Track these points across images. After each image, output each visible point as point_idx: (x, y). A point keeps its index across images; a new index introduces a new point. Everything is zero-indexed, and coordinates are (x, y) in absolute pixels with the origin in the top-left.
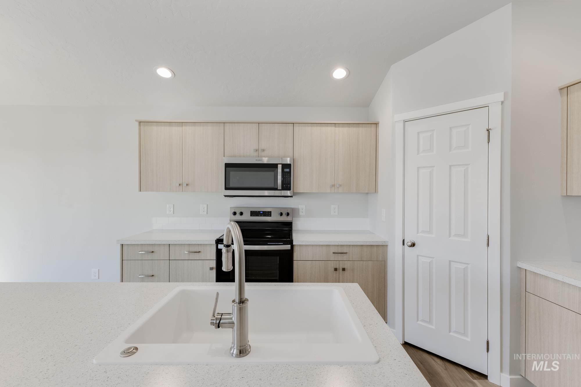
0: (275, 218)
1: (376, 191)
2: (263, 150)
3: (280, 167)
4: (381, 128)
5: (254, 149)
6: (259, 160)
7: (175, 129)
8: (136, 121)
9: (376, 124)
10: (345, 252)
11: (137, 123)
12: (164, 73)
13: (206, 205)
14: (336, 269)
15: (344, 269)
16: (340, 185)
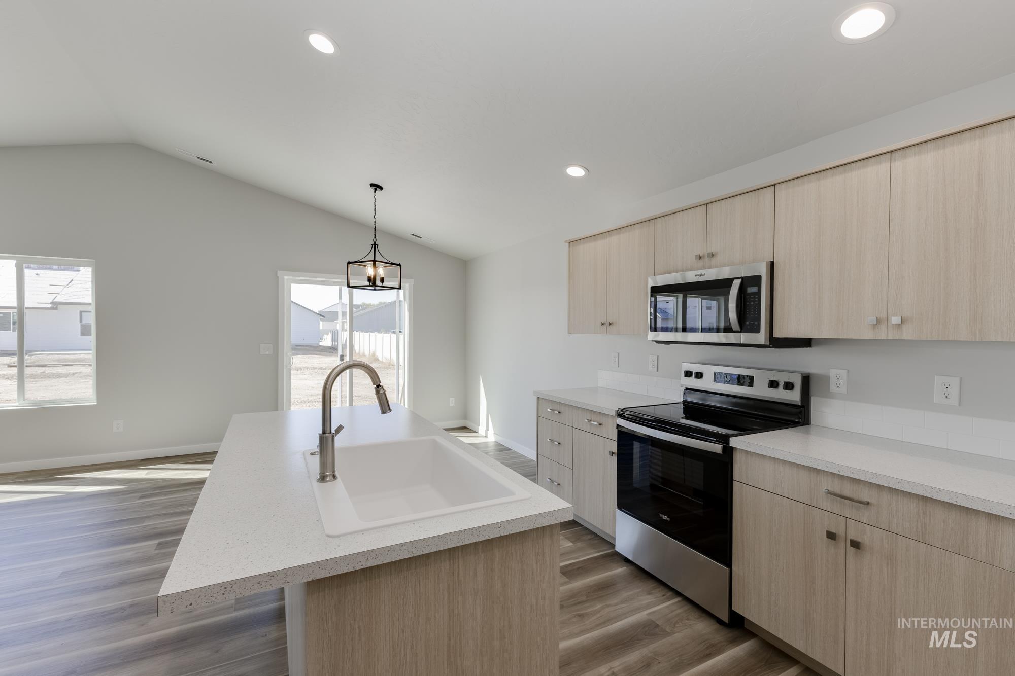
2: (713, 254)
3: (736, 284)
5: (696, 256)
6: (701, 275)
8: (566, 242)
10: (866, 499)
11: (567, 244)
12: (575, 172)
13: (656, 357)
14: (831, 536)
15: (855, 544)
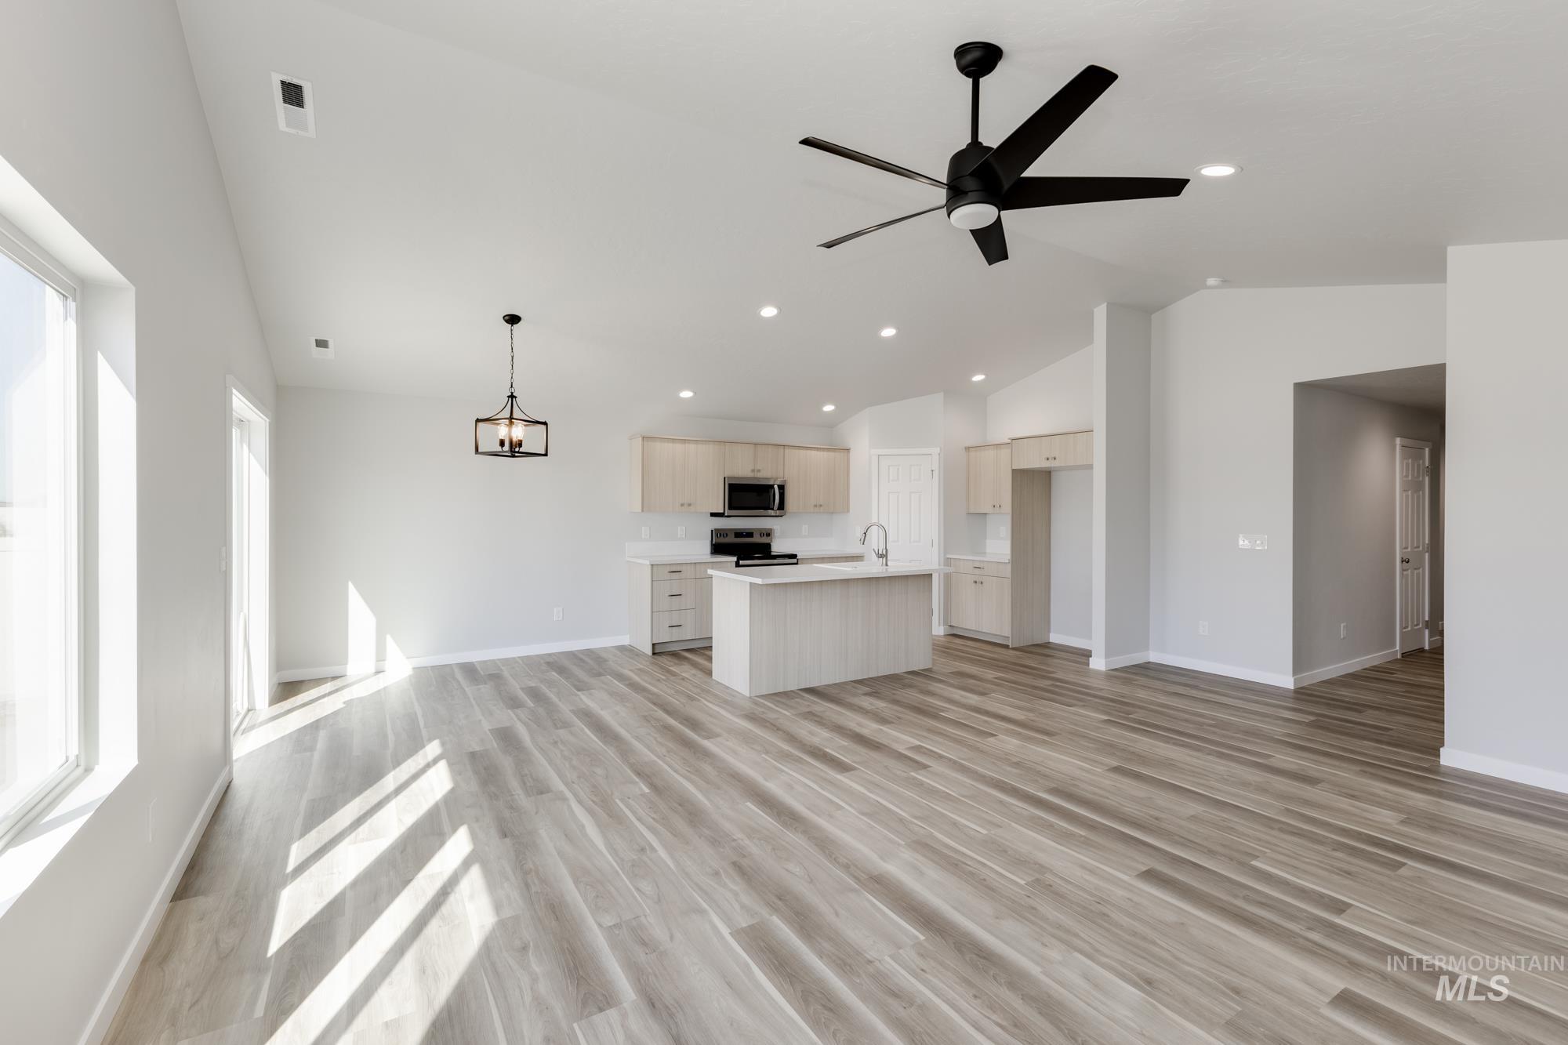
0: (757, 539)
1: (848, 511)
2: (759, 471)
3: (776, 487)
4: (852, 454)
5: (752, 469)
7: (678, 447)
8: (641, 436)
9: (848, 450)
11: (642, 438)
16: (821, 506)
